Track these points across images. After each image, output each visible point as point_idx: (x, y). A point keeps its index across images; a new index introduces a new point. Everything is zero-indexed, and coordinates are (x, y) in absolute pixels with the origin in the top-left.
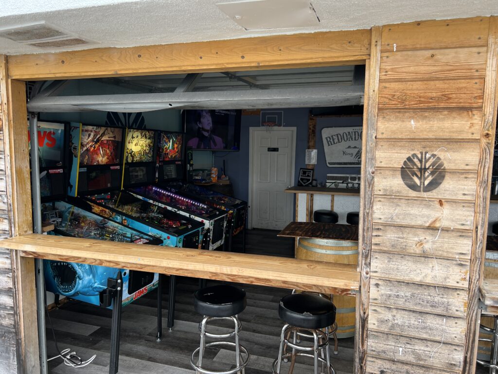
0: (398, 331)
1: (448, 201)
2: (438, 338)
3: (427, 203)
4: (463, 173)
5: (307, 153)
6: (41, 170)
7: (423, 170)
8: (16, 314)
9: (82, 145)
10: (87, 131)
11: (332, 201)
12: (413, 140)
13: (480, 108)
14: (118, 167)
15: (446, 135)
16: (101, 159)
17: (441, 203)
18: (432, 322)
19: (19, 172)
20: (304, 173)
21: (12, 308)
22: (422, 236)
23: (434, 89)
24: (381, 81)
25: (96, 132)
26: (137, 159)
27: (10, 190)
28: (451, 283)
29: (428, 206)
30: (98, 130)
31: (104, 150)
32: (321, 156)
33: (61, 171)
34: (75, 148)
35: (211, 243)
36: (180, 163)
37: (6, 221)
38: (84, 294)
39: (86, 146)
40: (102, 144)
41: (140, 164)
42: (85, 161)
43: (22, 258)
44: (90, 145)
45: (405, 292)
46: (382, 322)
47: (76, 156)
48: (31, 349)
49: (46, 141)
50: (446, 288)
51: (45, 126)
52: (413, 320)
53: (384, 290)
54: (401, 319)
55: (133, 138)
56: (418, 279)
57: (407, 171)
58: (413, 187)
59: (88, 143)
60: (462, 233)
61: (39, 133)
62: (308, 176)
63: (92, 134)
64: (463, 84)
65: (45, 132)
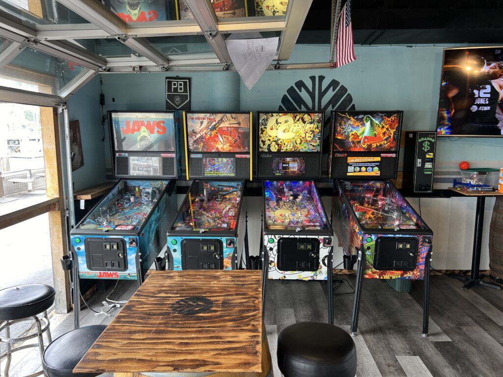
9: (195, 133)
10: (198, 119)
14: (247, 156)
16: (222, 146)
25: (209, 119)
26: (287, 148)
30: (212, 117)
31: (225, 137)
33: (173, 155)
39: (200, 133)
42: (201, 147)
44: (204, 132)
55: (278, 124)
59: (201, 130)
63: (206, 122)
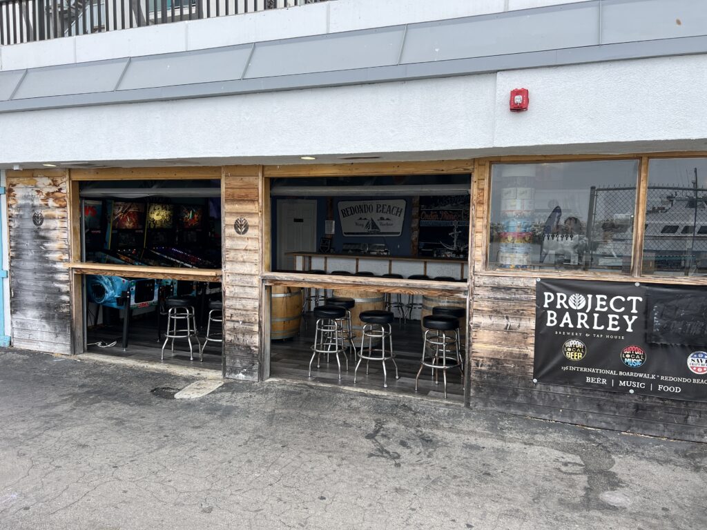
0: (236, 296)
1: (250, 238)
2: (249, 297)
3: (243, 239)
4: (254, 227)
5: (326, 225)
6: (86, 229)
7: (241, 225)
8: (71, 305)
9: (114, 215)
11: (326, 263)
12: (237, 213)
13: (258, 200)
14: (142, 231)
15: (248, 211)
16: (128, 224)
17: (248, 239)
18: (248, 290)
19: (74, 228)
20: (324, 242)
21: (69, 302)
22: (243, 253)
23: (243, 193)
24: (226, 188)
25: (124, 206)
26: (158, 225)
27: (69, 238)
28: (253, 273)
29: (244, 241)
31: (131, 218)
32: (338, 227)
33: (99, 232)
34: (109, 217)
35: (208, 288)
36: (200, 230)
37: (67, 255)
38: (109, 302)
39: (117, 215)
40: (129, 215)
41: (161, 230)
42: (116, 225)
43: (75, 274)
44: (120, 215)
45: (238, 278)
46: (231, 292)
47: (110, 222)
48: (78, 326)
49: (90, 212)
50: (251, 275)
51: (90, 203)
52: (241, 290)
53: (231, 278)
54: (237, 290)
55: (155, 210)
56: (242, 272)
57: (236, 226)
58: (238, 232)
60: (255, 251)
61: (85, 207)
62: (327, 245)
63: (122, 208)
64: (252, 190)
65: (89, 207)
